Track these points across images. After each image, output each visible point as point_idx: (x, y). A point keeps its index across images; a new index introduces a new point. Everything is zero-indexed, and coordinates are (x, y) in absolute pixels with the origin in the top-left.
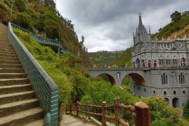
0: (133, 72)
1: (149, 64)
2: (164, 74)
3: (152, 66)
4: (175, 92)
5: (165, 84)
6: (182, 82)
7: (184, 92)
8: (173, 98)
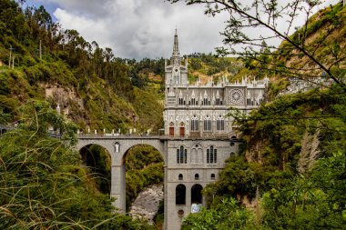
0: (143, 142)
1: (172, 129)
2: (182, 147)
3: (177, 132)
4: (197, 176)
5: (182, 162)
6: (212, 160)
7: (213, 176)
8: (193, 184)
